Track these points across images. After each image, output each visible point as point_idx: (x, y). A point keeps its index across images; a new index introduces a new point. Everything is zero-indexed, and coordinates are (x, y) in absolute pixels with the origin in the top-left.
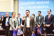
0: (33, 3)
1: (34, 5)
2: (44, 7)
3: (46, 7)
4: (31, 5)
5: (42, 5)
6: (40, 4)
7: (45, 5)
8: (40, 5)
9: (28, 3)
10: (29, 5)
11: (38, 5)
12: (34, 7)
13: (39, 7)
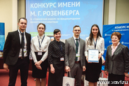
0: (52, 5)
1: (54, 9)
2: (71, 12)
3: (75, 12)
4: (49, 9)
5: (69, 9)
6: (65, 7)
7: (73, 8)
8: (65, 9)
9: (43, 5)
10: (44, 9)
11: (60, 9)
12: (54, 13)
13: (62, 13)
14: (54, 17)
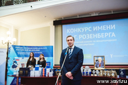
1: (89, 33)
2: (106, 35)
3: (111, 35)
4: (85, 33)
5: (104, 31)
7: (108, 31)
8: (100, 31)
9: (79, 30)
11: (96, 32)
12: (90, 36)
13: (98, 36)
14: (90, 39)
